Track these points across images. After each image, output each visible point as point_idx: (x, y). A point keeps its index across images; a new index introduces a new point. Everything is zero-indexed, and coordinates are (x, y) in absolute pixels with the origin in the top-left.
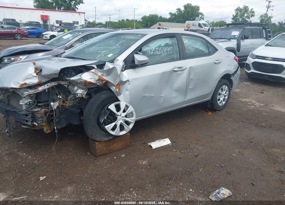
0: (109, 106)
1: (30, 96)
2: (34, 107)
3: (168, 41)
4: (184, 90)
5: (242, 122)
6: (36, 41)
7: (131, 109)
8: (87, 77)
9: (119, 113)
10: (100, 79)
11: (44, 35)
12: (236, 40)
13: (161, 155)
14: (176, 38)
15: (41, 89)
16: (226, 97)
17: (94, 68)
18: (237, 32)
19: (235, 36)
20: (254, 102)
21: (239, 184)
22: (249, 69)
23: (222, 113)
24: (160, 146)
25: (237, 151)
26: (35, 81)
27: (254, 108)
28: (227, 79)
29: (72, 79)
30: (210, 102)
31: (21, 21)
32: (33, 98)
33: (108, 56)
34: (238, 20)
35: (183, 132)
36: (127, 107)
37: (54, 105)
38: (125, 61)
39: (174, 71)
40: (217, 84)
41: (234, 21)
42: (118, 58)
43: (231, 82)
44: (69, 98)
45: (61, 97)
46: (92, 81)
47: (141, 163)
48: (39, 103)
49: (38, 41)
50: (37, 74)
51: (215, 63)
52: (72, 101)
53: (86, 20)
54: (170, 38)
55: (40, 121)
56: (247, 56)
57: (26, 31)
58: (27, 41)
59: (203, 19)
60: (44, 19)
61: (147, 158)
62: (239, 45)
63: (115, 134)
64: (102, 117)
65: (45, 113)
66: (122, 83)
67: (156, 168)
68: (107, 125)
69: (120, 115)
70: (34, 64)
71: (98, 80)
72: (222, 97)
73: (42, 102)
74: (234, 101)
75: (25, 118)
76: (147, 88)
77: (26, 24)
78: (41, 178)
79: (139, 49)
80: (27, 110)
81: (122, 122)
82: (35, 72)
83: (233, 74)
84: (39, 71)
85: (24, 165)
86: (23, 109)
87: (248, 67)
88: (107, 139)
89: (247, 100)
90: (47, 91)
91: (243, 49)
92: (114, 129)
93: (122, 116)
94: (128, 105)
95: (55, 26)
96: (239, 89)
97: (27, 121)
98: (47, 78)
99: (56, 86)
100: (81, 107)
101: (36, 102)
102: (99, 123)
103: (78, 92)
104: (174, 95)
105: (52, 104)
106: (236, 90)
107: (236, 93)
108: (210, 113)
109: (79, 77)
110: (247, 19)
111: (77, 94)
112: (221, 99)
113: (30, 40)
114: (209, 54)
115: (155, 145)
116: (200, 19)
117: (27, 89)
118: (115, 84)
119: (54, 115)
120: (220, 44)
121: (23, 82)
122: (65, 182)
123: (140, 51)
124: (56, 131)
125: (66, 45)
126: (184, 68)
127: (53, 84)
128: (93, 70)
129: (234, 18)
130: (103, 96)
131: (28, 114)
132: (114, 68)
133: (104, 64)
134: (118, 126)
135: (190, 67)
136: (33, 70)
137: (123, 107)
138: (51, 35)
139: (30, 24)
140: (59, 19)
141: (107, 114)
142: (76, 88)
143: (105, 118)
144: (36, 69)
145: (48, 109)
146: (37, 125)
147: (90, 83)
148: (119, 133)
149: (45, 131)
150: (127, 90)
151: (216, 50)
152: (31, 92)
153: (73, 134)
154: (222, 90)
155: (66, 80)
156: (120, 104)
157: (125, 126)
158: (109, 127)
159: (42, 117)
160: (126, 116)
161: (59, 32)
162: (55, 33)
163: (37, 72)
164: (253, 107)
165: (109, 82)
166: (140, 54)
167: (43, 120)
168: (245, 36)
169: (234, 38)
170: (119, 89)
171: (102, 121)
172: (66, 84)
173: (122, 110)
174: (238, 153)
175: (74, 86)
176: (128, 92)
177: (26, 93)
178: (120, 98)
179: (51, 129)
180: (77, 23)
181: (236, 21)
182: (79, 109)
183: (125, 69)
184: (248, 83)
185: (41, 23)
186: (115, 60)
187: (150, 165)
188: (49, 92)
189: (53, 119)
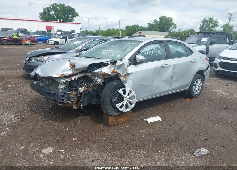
0: (118, 91)
1: (65, 83)
2: (68, 91)
3: (157, 46)
4: (170, 81)
5: (213, 106)
6: (44, 46)
7: (133, 93)
8: (105, 70)
9: (125, 96)
10: (114, 72)
11: (50, 41)
12: (205, 45)
13: (155, 127)
14: (163, 44)
15: (73, 78)
16: (200, 88)
17: (109, 64)
18: (205, 39)
19: (204, 42)
20: (221, 92)
21: (214, 146)
22: (217, 67)
23: (197, 99)
24: (153, 121)
25: (211, 125)
26: (70, 72)
27: (222, 97)
28: (200, 74)
29: (96, 71)
30: (188, 91)
31: (31, 30)
32: (67, 85)
33: (117, 56)
34: (205, 29)
35: (169, 112)
36: (130, 92)
37: (81, 89)
38: (130, 59)
39: (163, 67)
40: (194, 77)
41: (201, 30)
42: (125, 58)
43: (204, 76)
44: (91, 85)
45: (85, 84)
46: (109, 73)
47: (141, 132)
48: (71, 88)
49: (45, 46)
50: (71, 68)
51: (192, 62)
52: (93, 87)
53: (81, 29)
54: (159, 44)
55: (72, 100)
56: (215, 58)
57: (36, 38)
58: (36, 45)
59: (176, 28)
60: (48, 29)
61: (145, 129)
62: (207, 49)
63: (122, 110)
64: (114, 98)
65: (76, 95)
66: (128, 75)
67: (153, 135)
68: (117, 104)
69: (126, 97)
70: (70, 61)
71: (112, 72)
72: (197, 87)
73: (73, 87)
74: (206, 92)
75: (62, 98)
76: (144, 79)
77: (35, 33)
78: (74, 139)
79: (138, 51)
80: (64, 92)
81: (127, 102)
82: (70, 66)
83: (205, 71)
84: (73, 66)
85: (60, 131)
86: (60, 92)
87: (215, 65)
88: (116, 114)
89: (217, 91)
90: (76, 80)
91: (210, 52)
92: (121, 107)
93: (127, 98)
94: (132, 90)
95: (58, 34)
96: (209, 82)
97: (63, 100)
98: (78, 71)
99: (83, 77)
100: (98, 92)
101: (69, 87)
102: (112, 103)
103: (98, 81)
104: (163, 84)
105: (80, 88)
106: (206, 83)
107: (207, 85)
108: (188, 100)
109: (100, 70)
110: (212, 28)
111: (97, 82)
112: (197, 89)
113: (38, 45)
114: (187, 55)
115: (150, 120)
116: (173, 28)
117: (64, 78)
118: (123, 76)
119: (81, 97)
120: (195, 48)
121: (62, 74)
122: (90, 142)
123: (139, 53)
124: (82, 108)
125: (77, 49)
126: (170, 65)
127: (81, 75)
128: (109, 66)
129: (202, 27)
130: (115, 83)
131: (64, 95)
132: (123, 64)
133: (116, 62)
134: (124, 105)
135: (174, 64)
136: (69, 65)
137: (128, 92)
138: (55, 41)
139: (38, 32)
140: (60, 29)
141: (117, 96)
142: (97, 78)
143: (116, 99)
144: (71, 64)
145: (77, 92)
146: (70, 103)
147: (107, 74)
148: (125, 110)
149: (73, 108)
150: (131, 80)
151: (192, 52)
152: (67, 80)
153: (89, 112)
154: (197, 82)
155: (91, 72)
156: (126, 89)
157: (129, 105)
158: (118, 105)
159: (74, 97)
160: (129, 98)
161: (61, 38)
162: (58, 40)
163: (71, 66)
164: (221, 95)
165: (120, 74)
166: (138, 55)
167: (74, 100)
168: (212, 42)
169: (204, 43)
170: (126, 79)
171: (114, 101)
172: (89, 75)
173: (127, 94)
174: (212, 127)
175: (95, 76)
176: (131, 81)
177: (63, 81)
178: (125, 85)
179: (77, 106)
180: (74, 32)
181: (203, 30)
182: (97, 93)
183: (130, 65)
184: (216, 79)
185: (46, 32)
186: (123, 59)
187: (148, 133)
188: (78, 80)
189: (80, 99)
